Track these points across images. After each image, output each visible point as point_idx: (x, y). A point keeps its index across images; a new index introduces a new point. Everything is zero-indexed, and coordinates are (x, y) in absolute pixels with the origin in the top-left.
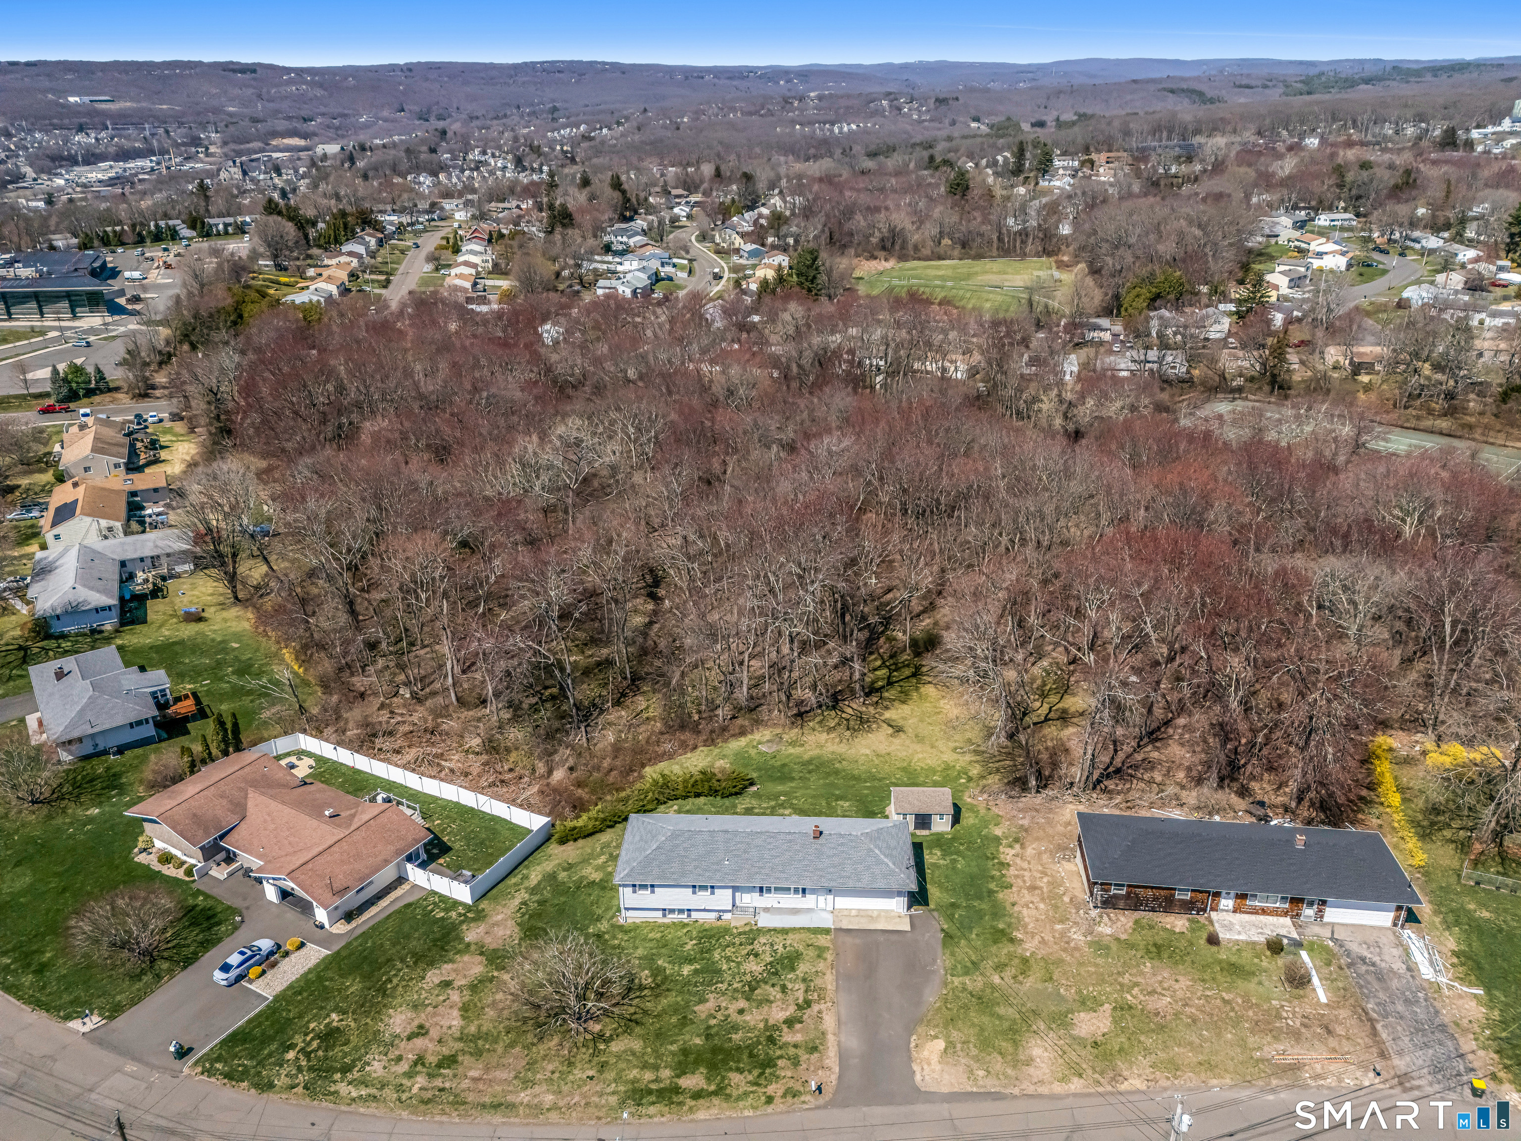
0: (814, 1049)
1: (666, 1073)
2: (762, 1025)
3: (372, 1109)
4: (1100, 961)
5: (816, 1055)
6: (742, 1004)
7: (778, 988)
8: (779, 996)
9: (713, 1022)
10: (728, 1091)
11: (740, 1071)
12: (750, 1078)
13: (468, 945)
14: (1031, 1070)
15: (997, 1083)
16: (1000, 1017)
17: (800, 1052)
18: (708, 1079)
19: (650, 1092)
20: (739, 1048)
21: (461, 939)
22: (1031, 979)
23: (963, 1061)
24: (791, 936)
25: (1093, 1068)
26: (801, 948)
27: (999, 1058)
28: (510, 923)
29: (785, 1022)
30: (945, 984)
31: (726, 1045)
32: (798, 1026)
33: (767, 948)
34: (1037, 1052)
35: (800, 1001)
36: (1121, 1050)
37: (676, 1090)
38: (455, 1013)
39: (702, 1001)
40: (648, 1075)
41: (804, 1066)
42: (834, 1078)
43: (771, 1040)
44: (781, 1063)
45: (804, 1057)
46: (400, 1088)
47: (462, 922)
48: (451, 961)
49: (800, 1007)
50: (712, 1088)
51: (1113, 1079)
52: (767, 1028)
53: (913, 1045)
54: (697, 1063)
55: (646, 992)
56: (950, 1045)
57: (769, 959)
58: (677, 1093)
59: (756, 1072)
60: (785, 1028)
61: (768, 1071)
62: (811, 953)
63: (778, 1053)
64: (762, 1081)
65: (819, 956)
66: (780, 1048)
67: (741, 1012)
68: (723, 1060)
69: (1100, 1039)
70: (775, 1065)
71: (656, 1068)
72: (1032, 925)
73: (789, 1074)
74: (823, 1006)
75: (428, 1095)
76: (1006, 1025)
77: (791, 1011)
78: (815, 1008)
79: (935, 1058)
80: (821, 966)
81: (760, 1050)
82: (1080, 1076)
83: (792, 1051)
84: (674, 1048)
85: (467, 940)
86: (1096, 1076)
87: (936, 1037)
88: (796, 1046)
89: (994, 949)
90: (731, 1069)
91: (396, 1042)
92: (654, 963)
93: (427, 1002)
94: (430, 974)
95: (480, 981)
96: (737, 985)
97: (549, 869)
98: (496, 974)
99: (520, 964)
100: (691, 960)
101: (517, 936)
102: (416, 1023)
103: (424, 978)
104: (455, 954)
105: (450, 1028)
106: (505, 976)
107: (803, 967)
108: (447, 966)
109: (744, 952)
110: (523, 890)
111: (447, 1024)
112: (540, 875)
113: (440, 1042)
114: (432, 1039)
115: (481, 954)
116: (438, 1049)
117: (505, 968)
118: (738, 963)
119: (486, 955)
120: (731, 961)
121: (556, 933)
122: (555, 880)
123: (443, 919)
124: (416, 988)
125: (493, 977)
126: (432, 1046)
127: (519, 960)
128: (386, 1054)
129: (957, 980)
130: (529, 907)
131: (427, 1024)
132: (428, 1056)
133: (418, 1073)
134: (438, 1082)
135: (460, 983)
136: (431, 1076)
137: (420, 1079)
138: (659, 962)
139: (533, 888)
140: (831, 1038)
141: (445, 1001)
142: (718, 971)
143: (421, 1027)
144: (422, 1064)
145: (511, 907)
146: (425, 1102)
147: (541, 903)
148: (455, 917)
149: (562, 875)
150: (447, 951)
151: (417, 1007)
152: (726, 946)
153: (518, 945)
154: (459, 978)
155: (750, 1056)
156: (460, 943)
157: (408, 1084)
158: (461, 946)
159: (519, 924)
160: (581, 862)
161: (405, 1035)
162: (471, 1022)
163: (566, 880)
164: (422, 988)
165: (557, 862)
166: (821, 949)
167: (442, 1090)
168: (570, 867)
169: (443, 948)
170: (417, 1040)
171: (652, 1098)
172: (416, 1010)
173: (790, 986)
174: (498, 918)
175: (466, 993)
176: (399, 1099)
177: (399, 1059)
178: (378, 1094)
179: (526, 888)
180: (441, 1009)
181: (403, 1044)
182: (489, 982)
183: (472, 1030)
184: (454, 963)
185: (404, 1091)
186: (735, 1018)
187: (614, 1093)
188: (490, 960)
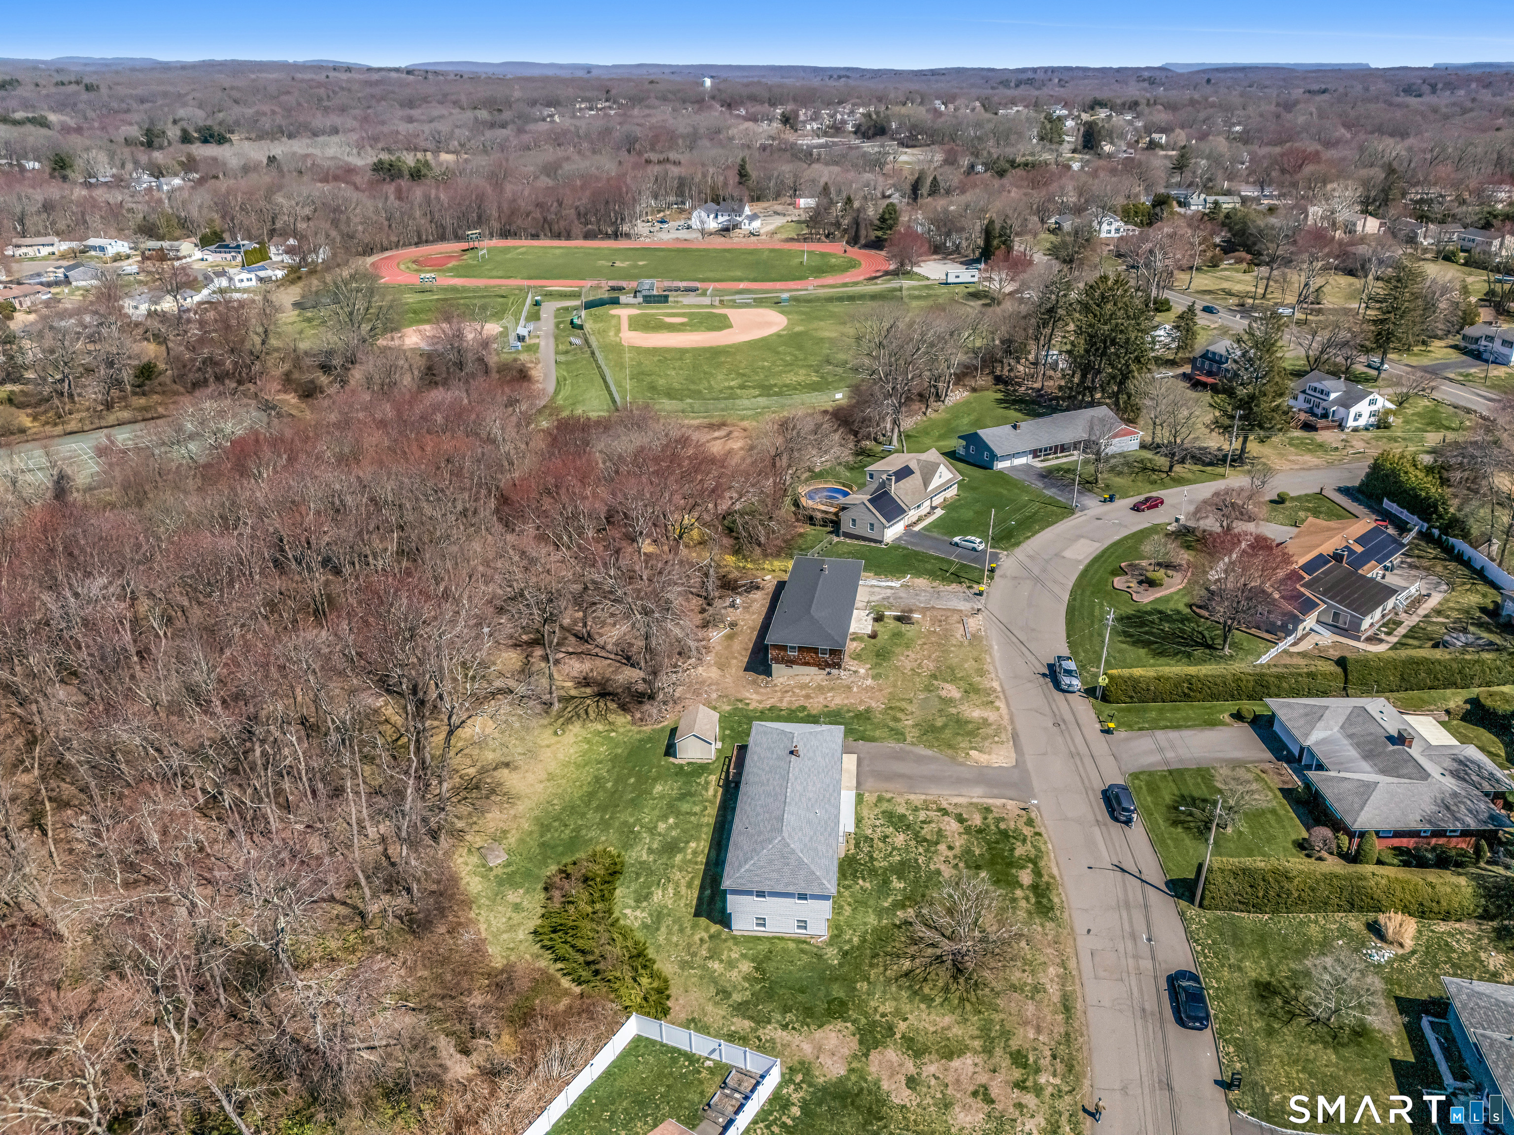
0: (987, 810)
1: (1019, 893)
2: (965, 836)
4: (891, 679)
5: (993, 809)
6: (942, 847)
7: (925, 826)
8: (933, 825)
9: (962, 865)
10: (1033, 856)
11: (1012, 850)
12: (1019, 844)
13: (852, 1070)
14: (989, 719)
16: (946, 725)
18: (1023, 868)
19: (1038, 903)
20: (989, 850)
21: (841, 1081)
22: (909, 708)
23: (987, 745)
24: (865, 815)
25: (986, 697)
26: (880, 810)
28: (818, 1034)
29: (961, 823)
30: (914, 745)
31: (988, 857)
32: (965, 816)
33: (879, 830)
34: (975, 715)
35: (939, 814)
37: (1035, 887)
38: (956, 1063)
39: (938, 872)
40: (1023, 904)
41: (1004, 815)
42: (1012, 802)
43: (980, 832)
44: (1002, 827)
45: (996, 815)
46: (1056, 1096)
48: (877, 1083)
49: (947, 814)
50: (1030, 865)
52: (968, 833)
53: (976, 764)
54: (1006, 874)
55: (924, 912)
56: (974, 748)
57: (891, 829)
58: (1038, 886)
59: (1013, 840)
60: (966, 824)
61: (1011, 834)
63: (993, 828)
64: (1021, 837)
65: (889, 801)
66: (988, 827)
67: (951, 848)
68: (1003, 859)
69: (961, 690)
70: (1006, 830)
71: (1014, 900)
72: (852, 701)
73: (1013, 823)
74: (944, 802)
75: (1060, 1067)
76: (952, 724)
77: (951, 820)
78: (945, 806)
79: (985, 756)
80: (900, 800)
81: (992, 838)
82: (992, 702)
83: (990, 821)
84: (991, 889)
85: (843, 1072)
86: (991, 696)
87: (967, 754)
88: (985, 818)
89: (877, 720)
90: (1012, 855)
91: (997, 1114)
92: (888, 909)
93: (939, 1095)
94: (897, 1101)
95: (909, 1048)
96: (921, 850)
97: (723, 1013)
98: (898, 1036)
99: (883, 1015)
100: (886, 882)
101: (840, 1024)
102: (970, 1100)
103: (904, 1106)
104: (866, 1081)
105: (976, 1065)
106: (902, 1027)
107: (901, 810)
108: (885, 1085)
109: (881, 845)
110: (760, 1032)
111: (971, 1069)
112: (735, 1020)
113: (994, 1071)
114: (992, 1079)
115: (866, 1055)
116: (1003, 1071)
117: (890, 1030)
118: (894, 849)
119: (868, 1050)
120: (890, 854)
121: (837, 991)
122: (747, 1002)
123: (805, 1106)
124: (919, 1111)
125: (903, 1037)
126: (1000, 1078)
127: (878, 1017)
128: (1015, 1120)
129: (909, 739)
130: (791, 1022)
131: (971, 1088)
132: (1013, 1079)
133: (1035, 1083)
134: (1045, 1062)
135: (910, 1067)
136: (1038, 1071)
137: (1042, 1080)
138: (886, 904)
139: (758, 1023)
140: (975, 800)
141: (937, 1078)
142: (902, 863)
143: (975, 1094)
144: (1024, 1081)
145: (789, 1038)
146: (1070, 1068)
147: (786, 1009)
148: (802, 1094)
149: (737, 997)
150: (862, 1089)
151: (946, 1105)
152: (871, 857)
153: (854, 1022)
154: (904, 1071)
155: (997, 842)
156: (848, 1079)
157: (1050, 1089)
158: (853, 1078)
159: (820, 1027)
160: (716, 983)
161: (986, 1108)
162: (966, 1046)
163: (748, 993)
164: (918, 1105)
165: (710, 1008)
166: (880, 799)
167: (1054, 1057)
168: (724, 992)
169: (857, 1095)
170: (994, 1092)
171: (1045, 901)
172: (951, 1104)
173: (921, 818)
174: (808, 1048)
175: (926, 1058)
176: (1070, 1092)
177: (1019, 1106)
178: (1067, 1114)
179: (756, 1030)
180: (949, 1079)
181: (999, 1107)
182: (912, 1040)
183: (977, 1044)
184: (879, 1080)
185: (1060, 1091)
186: (957, 851)
187: (1042, 925)
188: (876, 1044)
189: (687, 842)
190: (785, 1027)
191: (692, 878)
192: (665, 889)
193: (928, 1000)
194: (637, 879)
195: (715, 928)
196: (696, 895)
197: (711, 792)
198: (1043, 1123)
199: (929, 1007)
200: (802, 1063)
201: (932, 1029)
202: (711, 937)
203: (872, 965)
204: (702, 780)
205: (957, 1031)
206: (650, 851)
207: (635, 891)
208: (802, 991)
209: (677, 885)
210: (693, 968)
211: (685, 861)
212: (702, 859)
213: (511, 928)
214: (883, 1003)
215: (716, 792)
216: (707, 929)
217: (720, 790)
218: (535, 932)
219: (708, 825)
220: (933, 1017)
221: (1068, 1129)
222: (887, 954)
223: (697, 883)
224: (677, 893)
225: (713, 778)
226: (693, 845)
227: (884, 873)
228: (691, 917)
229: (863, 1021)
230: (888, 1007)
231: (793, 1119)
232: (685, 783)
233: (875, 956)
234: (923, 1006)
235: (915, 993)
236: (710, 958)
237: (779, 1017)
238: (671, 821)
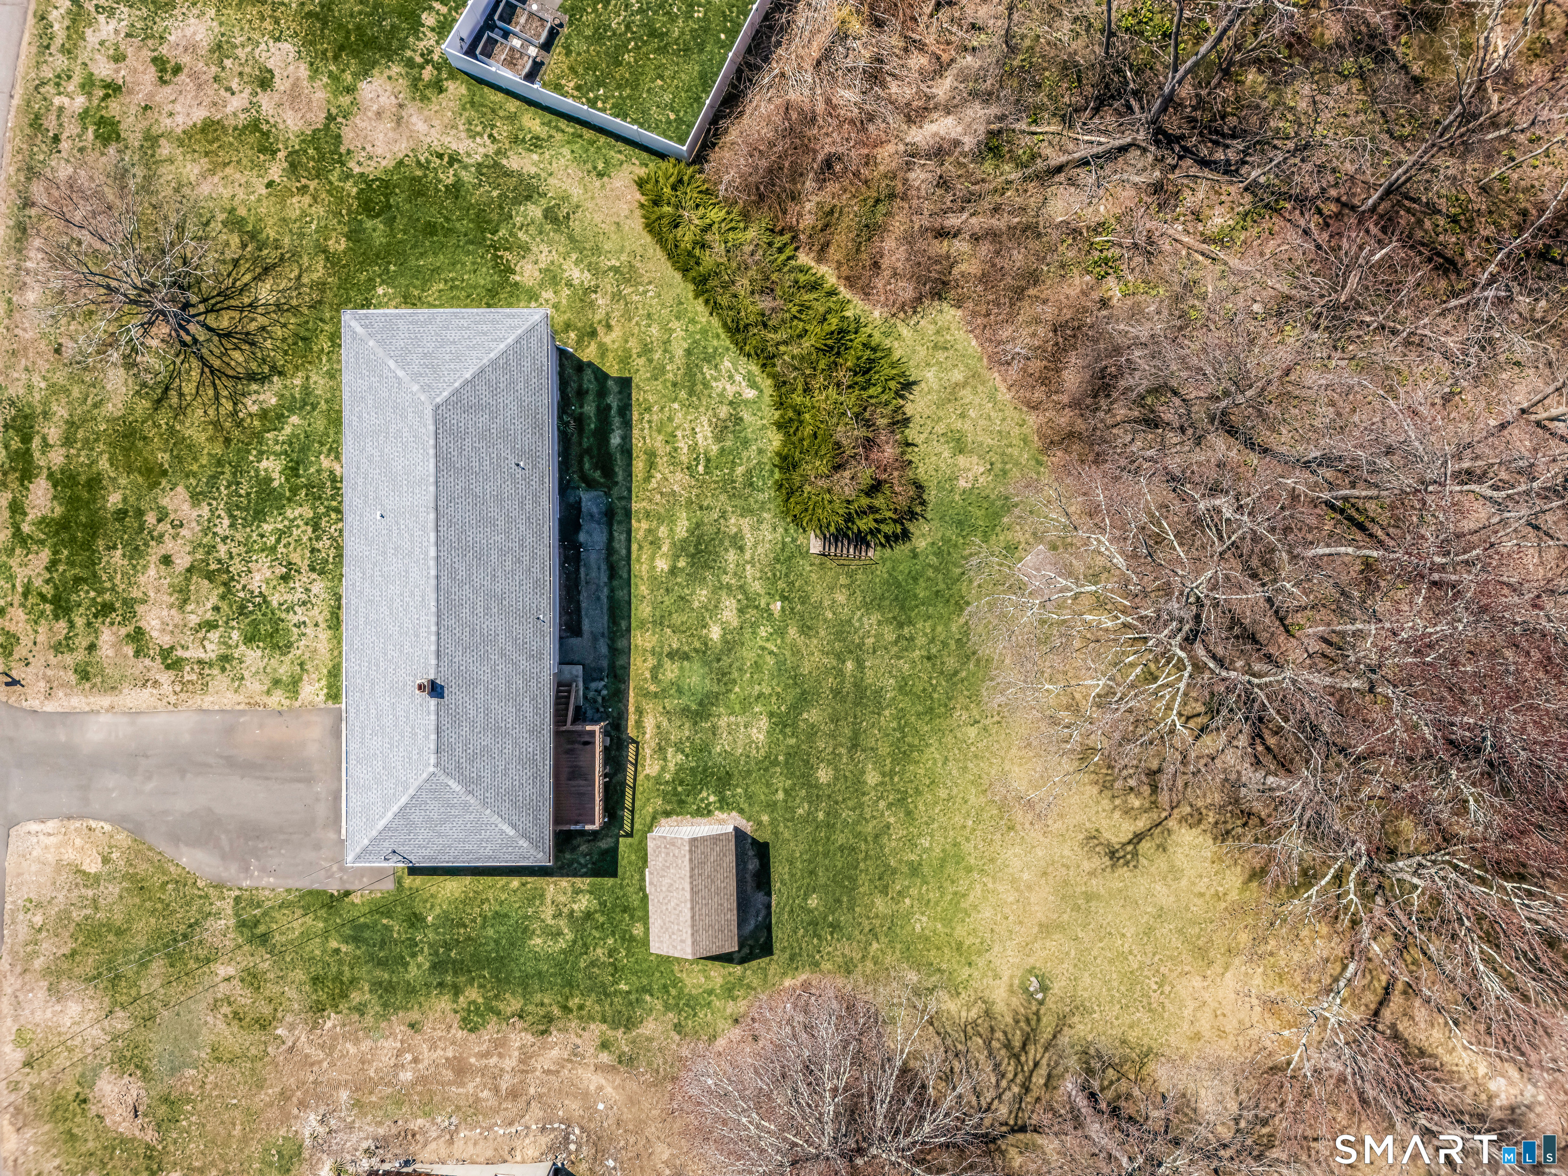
0: (84, 674)
1: (57, 458)
2: (136, 593)
3: (27, 50)
4: (254, 1148)
5: (73, 678)
6: (182, 562)
7: (209, 616)
8: (194, 620)
9: (150, 518)
10: (18, 551)
11: (52, 566)
12: (38, 583)
13: (350, 90)
14: (42, 994)
15: (21, 938)
16: (143, 965)
17: (80, 655)
18: (42, 521)
19: (26, 439)
20: (92, 563)
21: (365, 73)
22: (221, 1026)
23: (61, 897)
24: (324, 635)
25: (41, 1085)
26: (295, 653)
27: (66, 950)
28: (402, 148)
29: (139, 631)
30: (219, 886)
31: (101, 543)
32: (129, 650)
33: (299, 595)
34: (74, 1009)
35: (180, 653)
36: (72, 1137)
37: (27, 474)
38: (199, 115)
39: (196, 498)
40: (54, 433)
41: (53, 661)
42: (34, 703)
43: (107, 609)
44: (62, 626)
45: (69, 659)
46: (65, 76)
47: (410, 63)
48: (315, 72)
49: (165, 653)
50: (26, 528)
51: (18, 1110)
52: (130, 603)
53: (93, 824)
54: (73, 503)
55: (229, 406)
56: (95, 880)
57: (274, 601)
58: (21, 480)
59: (48, 590)
60: (130, 629)
61: (48, 607)
62: (284, 668)
63: (80, 622)
64: (31, 600)
65: (276, 682)
66: (89, 624)
67: (167, 560)
68: (73, 539)
69: (93, 1110)
70: (57, 618)
71: (68, 441)
72: (351, 1049)
73: (41, 638)
74: (167, 688)
75: (50, 123)
76: (129, 970)
77: (158, 636)
78: (165, 678)
79: (70, 855)
80: (254, 686)
81: (85, 594)
82: (28, 1064)
83: (82, 642)
84: (104, 464)
85: (363, 85)
86: (27, 1088)
87: (106, 860)
88: (92, 647)
89: (299, 975)
90: (55, 553)
91: (150, 42)
92: (291, 411)
93: (228, 63)
94: (286, 46)
95: (266, 135)
96: (222, 549)
97: (551, 181)
98: (281, 155)
99: (303, 190)
100: (293, 470)
101: (371, 169)
102: (185, 59)
103: (278, 40)
104: (331, 75)
105: (171, 114)
106: (276, 171)
107: (253, 656)
108: (303, 71)
109: (295, 558)
110: (491, 149)
111: (178, 108)
112: (533, 170)
113: (146, 108)
114: (151, 95)
115: (330, 118)
116: (133, 110)
117: (293, 167)
118: (273, 549)
119: (327, 126)
120: (281, 534)
121: (376, 229)
122: (517, 202)
123: (416, 25)
124: (256, 36)
125: (274, 153)
126: (140, 98)
127: (313, 185)
128: (128, 35)
129: (227, 906)
130: (444, 170)
131: (182, 77)
132: (122, 99)
133: (90, 94)
134: (71, 128)
135: (266, 102)
136: (84, 115)
137: (80, 101)
138: (294, 419)
139: (496, 164)
140: (105, 701)
141: (229, 89)
142: (259, 515)
143: (177, 70)
144: (107, 96)
145: (446, 140)
146: (36, 123)
147: (456, 190)
148: (421, 45)
149: (535, 211)
150: (336, 58)
151: (220, 49)
152: (316, 527)
153: (348, 176)
154: (276, 96)
155: (78, 580)
156: (355, 75)
157: (71, 88)
158: (348, 77)
159: (401, 163)
160: (571, 238)
161: (164, 50)
162: (181, 144)
163: (518, 220)
164: (258, 44)
165: (576, 192)
166: (293, 686)
167: (56, 139)
168: (555, 220)
169: (342, 48)
170: (152, 73)
171: (16, 444)
172: (212, 51)
173: (214, 635)
174: (418, 124)
175: (243, 119)
176: (43, 84)
177: (118, 58)
178: (53, 49)
179: (498, 152)
180: (210, 90)
181: (147, 54)
182: (262, 150)
183: (165, 149)
184: (312, 78)
185: (58, 85)
186: (155, 552)
187: (30, 387)
188: (314, 139)
189: (673, 571)
190: (453, 159)
191: (648, 478)
192: (693, 448)
193: (234, 223)
194: (749, 472)
195: (589, 354)
196: (635, 432)
197: (649, 723)
198: (89, 32)
199: (232, 211)
200: (424, 98)
201: (228, 170)
202: (593, 334)
203: (321, 286)
204: (675, 759)
205: (191, 170)
206: (737, 542)
207: (746, 443)
208: (431, 229)
209: (673, 461)
210: (616, 270)
211: (670, 519)
212: (640, 527)
213: (951, 394)
214: (304, 214)
215: (639, 724)
216: (603, 350)
217: (631, 732)
218: (908, 385)
219: (642, 624)
220: (227, 193)
221: (56, 26)
222: (295, 311)
223: (639, 466)
224: (671, 439)
225: (651, 767)
226: (662, 565)
227: (294, 490)
228: (636, 380)
229: (334, 177)
230: (297, 204)
231: (431, 8)
232: (705, 748)
233: (315, 305)
234: (242, 212)
235: (253, 236)
236: (588, 291)
237: (464, 175)
238: (715, 633)
